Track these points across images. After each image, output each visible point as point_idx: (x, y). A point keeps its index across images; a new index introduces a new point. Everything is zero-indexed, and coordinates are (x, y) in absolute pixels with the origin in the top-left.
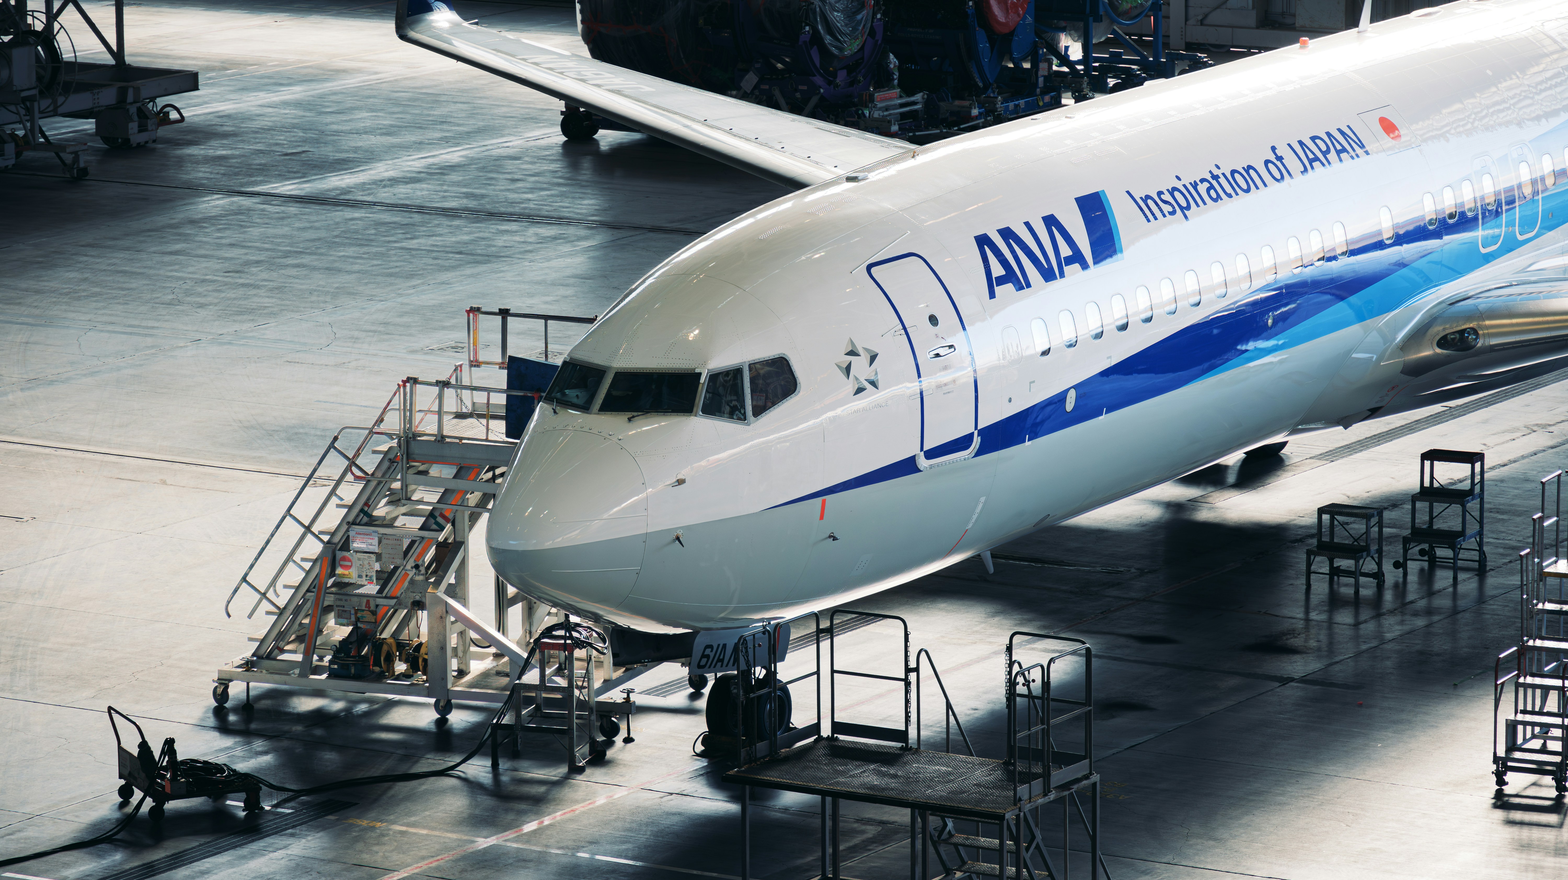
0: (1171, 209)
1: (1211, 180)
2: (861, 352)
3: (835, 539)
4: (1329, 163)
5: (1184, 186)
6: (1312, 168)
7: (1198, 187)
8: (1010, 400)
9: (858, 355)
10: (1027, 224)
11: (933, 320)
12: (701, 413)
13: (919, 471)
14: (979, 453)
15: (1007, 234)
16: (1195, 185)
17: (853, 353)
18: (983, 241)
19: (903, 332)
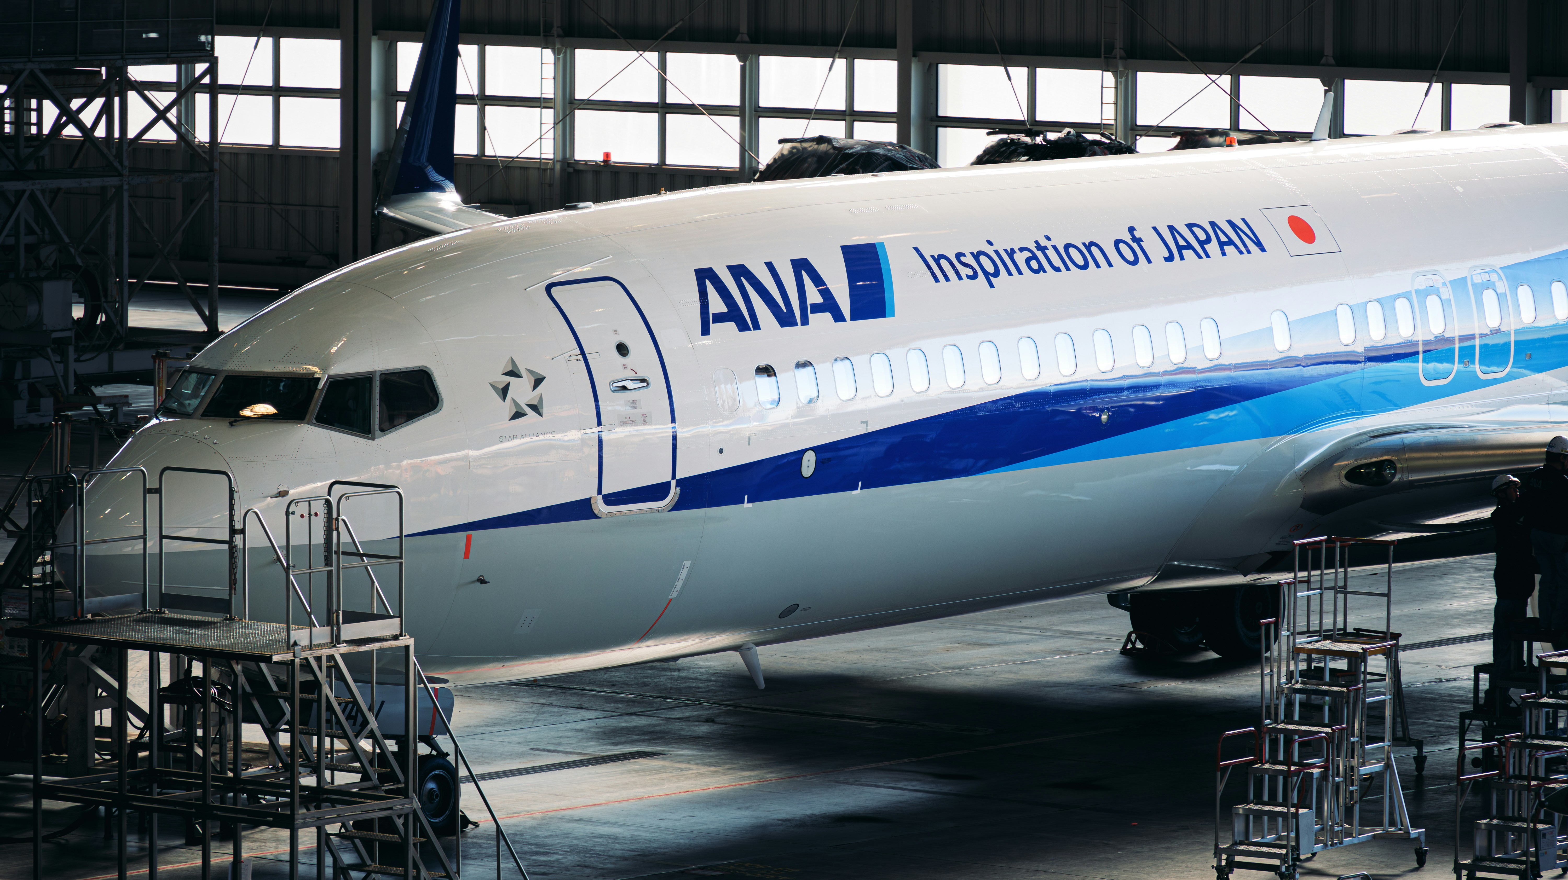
0: (971, 273)
1: (1035, 250)
2: (523, 373)
3: (482, 581)
4: (1208, 256)
5: (996, 252)
6: (1182, 258)
7: (1015, 256)
8: (721, 451)
9: (520, 376)
10: (770, 266)
11: (622, 349)
12: (314, 421)
13: (596, 517)
14: (678, 506)
15: (739, 272)
16: (1011, 253)
17: (513, 373)
18: (704, 275)
19: (580, 357)
